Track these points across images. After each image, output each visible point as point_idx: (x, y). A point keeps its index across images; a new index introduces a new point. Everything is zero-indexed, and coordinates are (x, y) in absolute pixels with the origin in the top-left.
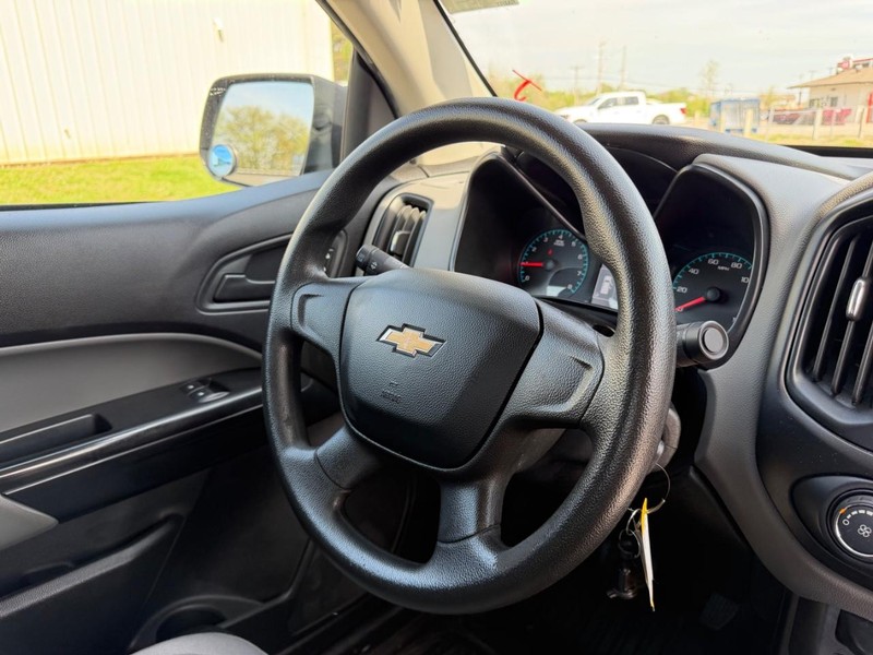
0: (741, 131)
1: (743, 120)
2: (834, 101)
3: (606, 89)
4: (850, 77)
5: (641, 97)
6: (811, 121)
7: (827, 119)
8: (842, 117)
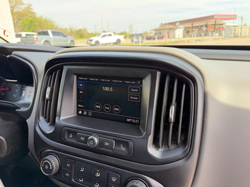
0: (139, 42)
1: (139, 39)
2: (160, 33)
3: (104, 32)
4: (163, 27)
5: (112, 34)
6: (154, 39)
7: (158, 38)
8: (162, 38)
